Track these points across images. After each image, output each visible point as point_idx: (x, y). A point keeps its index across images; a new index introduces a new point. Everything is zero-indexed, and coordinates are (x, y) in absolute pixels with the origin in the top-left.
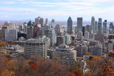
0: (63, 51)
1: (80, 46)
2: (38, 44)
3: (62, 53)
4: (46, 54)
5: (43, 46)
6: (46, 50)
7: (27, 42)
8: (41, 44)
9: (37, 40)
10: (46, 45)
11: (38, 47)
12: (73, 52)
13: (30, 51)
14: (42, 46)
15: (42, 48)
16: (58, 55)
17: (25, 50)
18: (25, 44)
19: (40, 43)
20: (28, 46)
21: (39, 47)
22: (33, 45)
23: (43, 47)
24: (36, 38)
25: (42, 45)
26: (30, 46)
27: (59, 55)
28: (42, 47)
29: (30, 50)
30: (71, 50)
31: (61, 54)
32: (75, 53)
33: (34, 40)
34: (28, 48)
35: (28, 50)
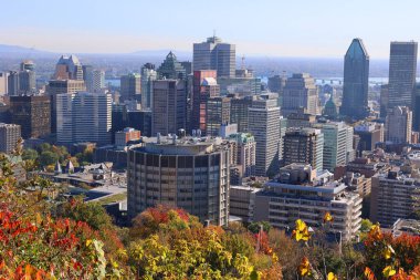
0: (299, 194)
1: (392, 175)
2: (186, 161)
3: (290, 205)
4: (222, 207)
5: (211, 169)
6: (222, 191)
7: (138, 149)
8: (203, 161)
9: (185, 141)
10: (222, 167)
11: (187, 174)
12: (343, 201)
13: (150, 193)
14: (204, 169)
15: (204, 177)
16: (273, 214)
17: (130, 184)
18: (131, 160)
19: (198, 158)
20: (143, 167)
21: (191, 174)
22: (164, 164)
23: (211, 177)
24: (180, 135)
25: (206, 165)
26: (150, 168)
27: (280, 215)
28: (206, 173)
29: (150, 185)
30: (336, 190)
31: (287, 209)
32: (354, 207)
33: (171, 142)
34: (143, 175)
35: (142, 188)
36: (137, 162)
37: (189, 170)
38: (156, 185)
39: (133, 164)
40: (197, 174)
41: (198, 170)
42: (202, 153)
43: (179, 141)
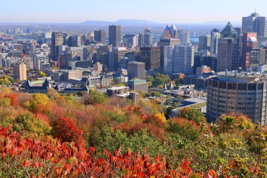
2: (243, 86)
5: (258, 91)
6: (264, 105)
7: (213, 78)
8: (253, 87)
9: (242, 75)
11: (243, 94)
13: (221, 104)
14: (253, 91)
15: (253, 96)
17: (208, 97)
18: (210, 84)
19: (250, 85)
20: (217, 89)
22: (230, 87)
23: (257, 96)
24: (239, 71)
25: (255, 89)
26: (221, 90)
28: (255, 94)
29: (221, 99)
33: (234, 75)
34: (217, 93)
35: (216, 100)
36: (214, 86)
37: (244, 91)
38: (224, 99)
39: (211, 87)
40: (249, 94)
41: (249, 92)
42: (252, 82)
43: (238, 74)
